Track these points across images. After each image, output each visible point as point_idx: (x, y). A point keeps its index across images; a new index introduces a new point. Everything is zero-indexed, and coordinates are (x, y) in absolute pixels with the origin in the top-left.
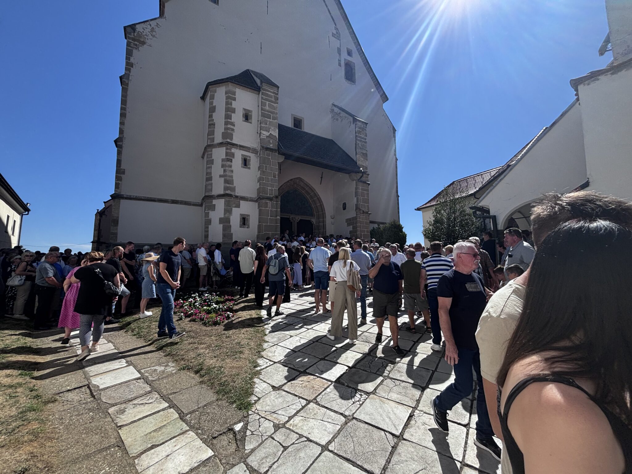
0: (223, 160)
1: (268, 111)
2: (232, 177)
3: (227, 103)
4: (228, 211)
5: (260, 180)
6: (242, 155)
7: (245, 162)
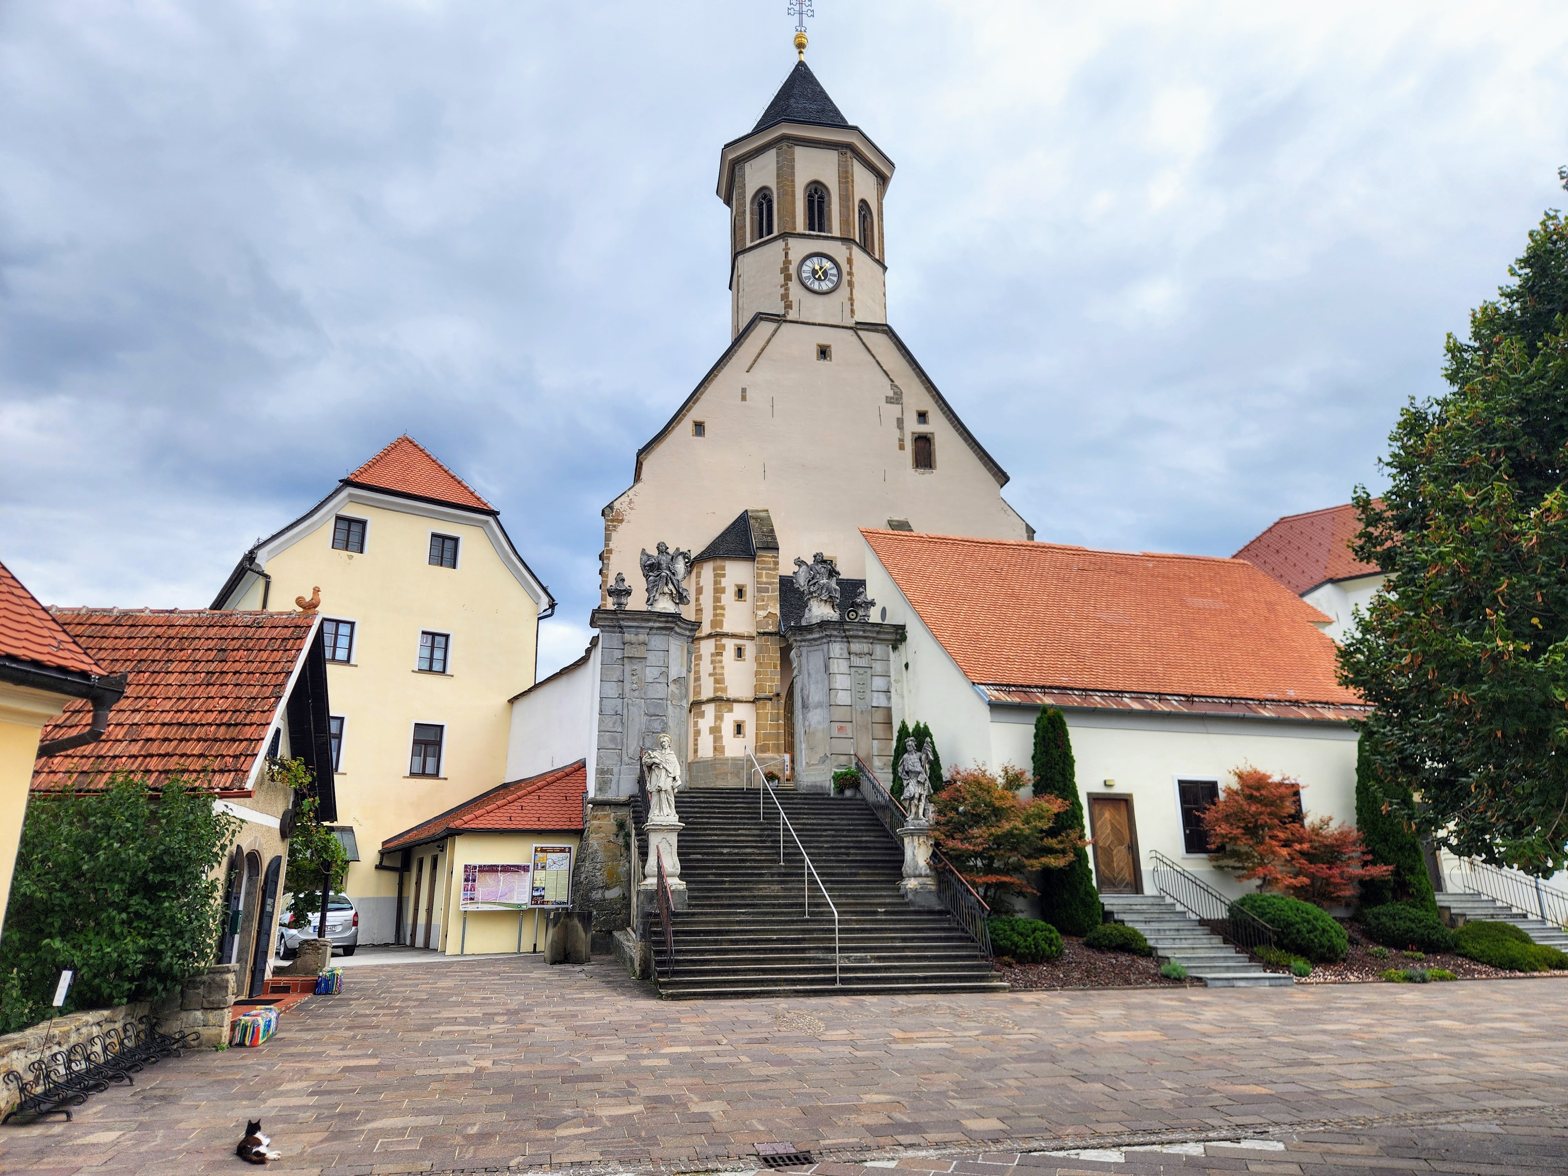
0: (712, 655)
1: (766, 583)
2: (722, 674)
3: (716, 583)
4: (719, 718)
5: (757, 673)
6: (735, 645)
7: (739, 652)
